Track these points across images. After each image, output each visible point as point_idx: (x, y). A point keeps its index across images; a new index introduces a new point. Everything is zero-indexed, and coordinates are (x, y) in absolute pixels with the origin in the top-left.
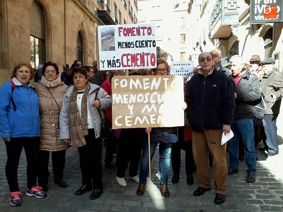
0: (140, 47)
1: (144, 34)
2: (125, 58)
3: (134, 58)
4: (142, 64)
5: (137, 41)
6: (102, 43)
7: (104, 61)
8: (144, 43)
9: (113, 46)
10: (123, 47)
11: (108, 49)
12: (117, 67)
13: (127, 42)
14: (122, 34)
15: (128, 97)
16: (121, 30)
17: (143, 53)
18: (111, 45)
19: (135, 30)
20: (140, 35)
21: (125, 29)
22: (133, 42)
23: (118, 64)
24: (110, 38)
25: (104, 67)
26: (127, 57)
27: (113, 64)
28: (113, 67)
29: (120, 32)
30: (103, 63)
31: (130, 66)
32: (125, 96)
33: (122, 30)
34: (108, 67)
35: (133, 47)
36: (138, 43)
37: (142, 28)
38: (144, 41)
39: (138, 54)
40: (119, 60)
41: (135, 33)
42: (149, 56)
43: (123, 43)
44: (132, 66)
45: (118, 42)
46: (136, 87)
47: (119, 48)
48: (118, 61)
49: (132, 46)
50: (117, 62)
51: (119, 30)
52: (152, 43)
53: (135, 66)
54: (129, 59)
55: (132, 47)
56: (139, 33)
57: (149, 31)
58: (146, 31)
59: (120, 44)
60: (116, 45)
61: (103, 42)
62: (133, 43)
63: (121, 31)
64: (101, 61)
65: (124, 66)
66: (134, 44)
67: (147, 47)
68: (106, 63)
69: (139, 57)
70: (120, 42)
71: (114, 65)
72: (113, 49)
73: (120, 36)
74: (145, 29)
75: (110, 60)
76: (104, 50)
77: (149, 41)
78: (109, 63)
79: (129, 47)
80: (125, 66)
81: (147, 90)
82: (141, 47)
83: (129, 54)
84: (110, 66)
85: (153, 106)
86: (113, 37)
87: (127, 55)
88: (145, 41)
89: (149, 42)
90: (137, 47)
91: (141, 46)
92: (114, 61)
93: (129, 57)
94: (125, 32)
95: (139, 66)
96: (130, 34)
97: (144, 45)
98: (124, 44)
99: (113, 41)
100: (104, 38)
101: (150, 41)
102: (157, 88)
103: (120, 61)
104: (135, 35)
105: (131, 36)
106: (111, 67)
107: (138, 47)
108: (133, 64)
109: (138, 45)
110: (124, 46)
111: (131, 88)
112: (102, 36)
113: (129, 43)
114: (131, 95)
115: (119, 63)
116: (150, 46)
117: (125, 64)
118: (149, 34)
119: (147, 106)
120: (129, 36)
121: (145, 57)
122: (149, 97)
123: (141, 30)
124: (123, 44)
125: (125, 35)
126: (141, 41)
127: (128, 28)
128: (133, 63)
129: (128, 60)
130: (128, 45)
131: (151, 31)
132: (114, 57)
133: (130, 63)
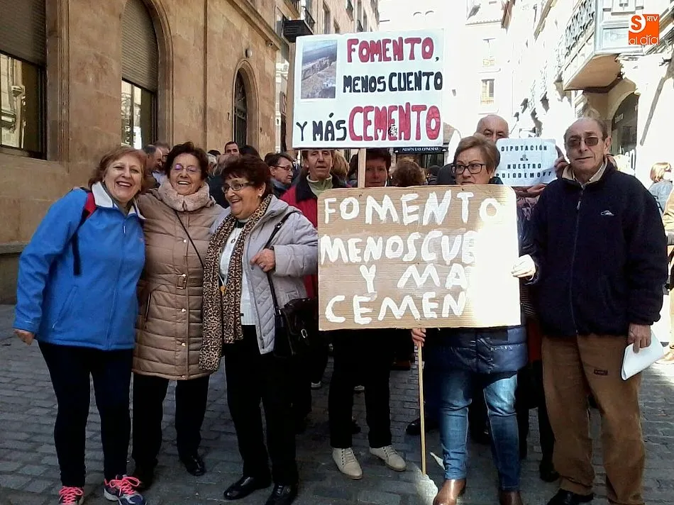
0: (401, 89)
1: (412, 57)
2: (359, 117)
3: (383, 119)
4: (403, 134)
5: (393, 75)
6: (304, 79)
7: (306, 123)
8: (412, 78)
9: (330, 86)
10: (357, 88)
11: (317, 94)
12: (338, 139)
13: (367, 77)
14: (355, 55)
15: (362, 246)
16: (353, 46)
17: (408, 104)
18: (326, 83)
19: (390, 46)
20: (401, 58)
21: (364, 45)
22: (383, 78)
23: (339, 133)
24: (326, 66)
25: (302, 140)
26: (365, 117)
27: (327, 131)
28: (327, 139)
29: (350, 51)
30: (302, 129)
31: (370, 139)
32: (352, 242)
33: (357, 47)
34: (315, 139)
35: (382, 88)
36: (395, 80)
37: (408, 41)
38: (411, 74)
39: (393, 108)
40: (344, 122)
41: (390, 54)
42: (424, 114)
43: (358, 78)
44: (377, 138)
45: (345, 77)
46: (383, 217)
47: (345, 91)
48: (341, 125)
49: (380, 86)
50: (339, 128)
51: (349, 46)
52: (432, 78)
53: (384, 138)
54: (369, 119)
55: (379, 90)
56: (399, 54)
57: (427, 49)
58: (418, 47)
59: (348, 82)
60: (339, 85)
61: (307, 75)
62: (381, 80)
63: (354, 50)
64: (298, 124)
65: (355, 138)
66: (384, 83)
67: (420, 89)
68: (309, 129)
69: (395, 115)
70: (350, 77)
71: (330, 135)
72: (329, 93)
73: (350, 60)
74: (416, 45)
75: (321, 123)
76: (308, 97)
77: (425, 74)
78: (317, 129)
79: (373, 90)
80: (359, 138)
81: (414, 227)
82: (404, 89)
83: (369, 109)
84: (318, 137)
85: (431, 270)
86: (333, 63)
87: (366, 110)
88: (415, 73)
89: (426, 77)
90: (392, 89)
91: (402, 86)
92: (330, 123)
93: (371, 116)
94: (365, 52)
96: (376, 57)
97: (412, 85)
98: (360, 82)
99: (333, 73)
100: (310, 65)
101: (428, 74)
102: (439, 221)
103: (346, 125)
104: (389, 59)
105: (380, 60)
106: (321, 139)
107: (395, 89)
108: (380, 135)
109: (395, 84)
110: (359, 87)
111: (369, 220)
112: (305, 61)
113: (373, 78)
114: (370, 240)
115: (342, 130)
116: (428, 88)
117: (359, 131)
118: (427, 56)
119: (412, 269)
120: (373, 60)
121: (414, 115)
122: (418, 244)
123: (407, 48)
124: (356, 82)
125: (364, 59)
126: (404, 74)
127: (372, 42)
128: (378, 131)
129: (367, 123)
130: (369, 84)
131: (432, 49)
132: (331, 115)
133: (371, 131)
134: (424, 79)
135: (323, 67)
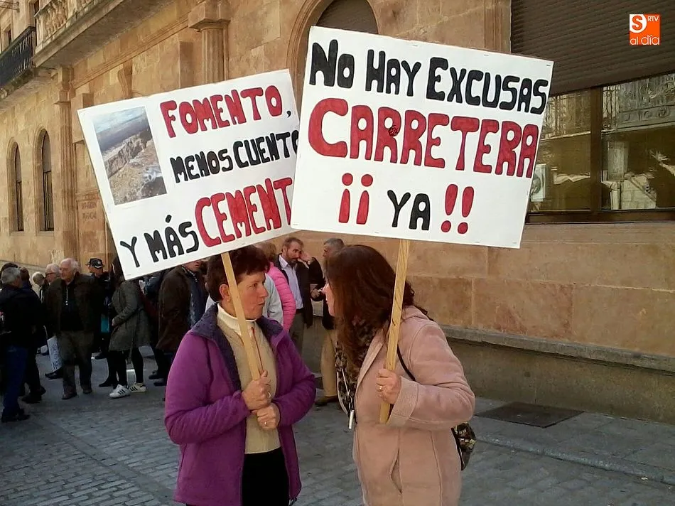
0: (254, 163)
1: (257, 116)
2: (208, 212)
3: (240, 207)
4: (271, 221)
5: (237, 145)
6: (111, 174)
7: (134, 240)
8: (264, 145)
9: (154, 176)
10: (194, 172)
11: (139, 193)
12: (189, 251)
13: (202, 153)
14: (177, 125)
16: (171, 113)
17: (268, 181)
18: (147, 175)
19: (222, 104)
20: (243, 120)
21: (185, 108)
22: (225, 151)
23: (187, 242)
24: (138, 149)
25: (138, 265)
26: (216, 210)
27: (171, 244)
28: (173, 255)
29: (168, 120)
30: (132, 249)
31: (231, 238)
33: (175, 113)
34: (156, 260)
35: (227, 166)
36: (242, 151)
37: (247, 93)
38: (260, 140)
39: (250, 190)
40: (189, 224)
41: (226, 115)
42: (291, 189)
43: (190, 158)
44: (239, 235)
45: (172, 160)
47: (178, 181)
48: (188, 230)
49: (225, 164)
50: (185, 234)
51: (165, 114)
52: (289, 140)
53: (248, 233)
54: (221, 212)
55: (224, 169)
56: (238, 114)
57: (274, 102)
58: (261, 101)
59: (179, 166)
60: (167, 173)
61: (114, 170)
62: (224, 155)
63: (173, 118)
64: (123, 243)
65: (211, 242)
66: (228, 158)
67: (278, 158)
68: (142, 248)
69: (255, 198)
70: (179, 158)
71: (176, 248)
72: (155, 187)
73: (172, 134)
74: (257, 97)
75: (156, 233)
76: (125, 200)
77: (280, 136)
78: (154, 243)
79: (216, 171)
80: (216, 242)
82: (257, 162)
83: (219, 197)
84: (159, 255)
86: (148, 143)
87: (214, 201)
88: (267, 137)
89: (281, 140)
90: (242, 165)
91: (254, 158)
92: (169, 231)
93: (224, 207)
94: (189, 118)
95: (263, 230)
96: (208, 123)
97: (267, 155)
98: (195, 164)
99: (152, 157)
100: (114, 152)
101: (283, 136)
103: (194, 228)
104: (226, 124)
105: (214, 127)
106: (165, 257)
107: (246, 165)
108: (243, 229)
109: (244, 157)
110: (196, 171)
112: (104, 148)
113: (211, 154)
115: (190, 236)
116: (287, 154)
117: (214, 233)
118: (276, 111)
120: (204, 129)
121: (278, 194)
123: (246, 103)
124: (190, 164)
125: (191, 129)
126: (252, 141)
127: (196, 102)
128: (239, 225)
129: (221, 218)
130: (209, 164)
131: (279, 101)
132: (168, 219)
133: (229, 227)
134: (280, 143)
135: (135, 152)
